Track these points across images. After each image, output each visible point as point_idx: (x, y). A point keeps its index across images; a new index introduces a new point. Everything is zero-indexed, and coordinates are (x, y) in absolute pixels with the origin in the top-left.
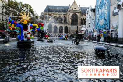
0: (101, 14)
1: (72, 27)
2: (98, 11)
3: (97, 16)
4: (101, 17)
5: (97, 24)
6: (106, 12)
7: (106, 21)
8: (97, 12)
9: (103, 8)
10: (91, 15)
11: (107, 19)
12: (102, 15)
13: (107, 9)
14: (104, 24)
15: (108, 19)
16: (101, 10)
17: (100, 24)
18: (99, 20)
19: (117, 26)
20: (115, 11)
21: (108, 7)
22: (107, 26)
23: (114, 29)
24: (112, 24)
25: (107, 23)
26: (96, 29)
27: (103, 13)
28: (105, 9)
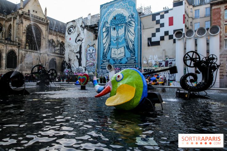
1: (27, 55)
2: (108, 31)
3: (104, 41)
4: (118, 44)
5: (105, 56)
6: (131, 37)
7: (131, 52)
8: (105, 34)
9: (123, 29)
10: (82, 36)
11: (134, 49)
12: (120, 41)
13: (134, 33)
14: (126, 57)
15: (137, 50)
16: (117, 31)
17: (112, 56)
18: (111, 49)
19: (158, 64)
20: (154, 39)
21: (136, 29)
22: (134, 62)
23: (150, 68)
24: (146, 58)
25: (135, 56)
26: (101, 64)
27: (124, 37)
28: (129, 32)
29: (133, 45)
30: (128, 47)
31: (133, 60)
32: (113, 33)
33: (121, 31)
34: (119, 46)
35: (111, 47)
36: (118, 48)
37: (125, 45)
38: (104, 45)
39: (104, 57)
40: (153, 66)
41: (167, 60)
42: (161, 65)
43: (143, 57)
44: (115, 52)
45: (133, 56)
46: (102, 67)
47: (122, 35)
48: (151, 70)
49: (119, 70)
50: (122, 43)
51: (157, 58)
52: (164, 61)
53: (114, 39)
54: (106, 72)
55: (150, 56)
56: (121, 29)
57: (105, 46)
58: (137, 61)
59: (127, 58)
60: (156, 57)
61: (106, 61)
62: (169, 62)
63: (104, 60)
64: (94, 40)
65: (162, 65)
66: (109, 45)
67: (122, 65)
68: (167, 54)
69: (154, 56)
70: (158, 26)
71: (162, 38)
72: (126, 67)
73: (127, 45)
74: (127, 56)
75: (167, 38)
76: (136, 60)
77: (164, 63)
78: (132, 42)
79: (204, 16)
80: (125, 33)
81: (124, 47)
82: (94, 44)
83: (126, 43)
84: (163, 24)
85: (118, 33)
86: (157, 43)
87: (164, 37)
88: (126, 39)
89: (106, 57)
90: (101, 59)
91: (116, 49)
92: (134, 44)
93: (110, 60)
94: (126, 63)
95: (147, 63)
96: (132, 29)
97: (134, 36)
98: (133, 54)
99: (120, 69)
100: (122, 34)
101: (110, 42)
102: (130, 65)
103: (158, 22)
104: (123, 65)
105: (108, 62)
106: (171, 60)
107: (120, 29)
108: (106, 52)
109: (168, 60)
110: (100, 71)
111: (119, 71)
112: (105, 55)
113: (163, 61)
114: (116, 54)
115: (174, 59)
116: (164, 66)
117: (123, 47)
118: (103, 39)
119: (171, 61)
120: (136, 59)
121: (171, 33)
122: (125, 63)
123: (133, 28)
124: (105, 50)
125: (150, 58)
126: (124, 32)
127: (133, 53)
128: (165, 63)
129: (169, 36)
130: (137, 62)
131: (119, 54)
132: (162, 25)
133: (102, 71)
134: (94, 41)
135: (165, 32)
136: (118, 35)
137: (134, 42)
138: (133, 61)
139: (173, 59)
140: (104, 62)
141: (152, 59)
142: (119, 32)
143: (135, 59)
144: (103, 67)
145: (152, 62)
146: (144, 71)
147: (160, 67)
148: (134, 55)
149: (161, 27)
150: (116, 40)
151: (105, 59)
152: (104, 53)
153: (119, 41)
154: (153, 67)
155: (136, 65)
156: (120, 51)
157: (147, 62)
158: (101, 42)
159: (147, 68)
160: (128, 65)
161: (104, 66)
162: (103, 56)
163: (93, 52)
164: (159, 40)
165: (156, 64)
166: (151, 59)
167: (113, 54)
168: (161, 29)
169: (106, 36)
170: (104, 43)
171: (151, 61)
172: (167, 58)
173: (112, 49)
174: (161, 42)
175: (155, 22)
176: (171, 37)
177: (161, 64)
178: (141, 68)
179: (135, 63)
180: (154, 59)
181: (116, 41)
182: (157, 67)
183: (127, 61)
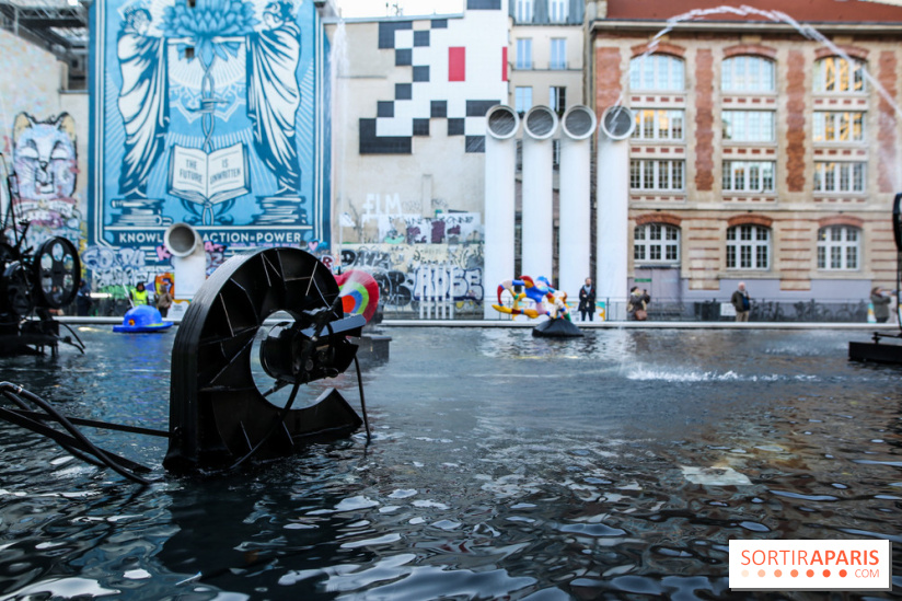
0: (203, 105)
2: (151, 58)
4: (209, 129)
5: (131, 181)
6: (282, 105)
7: (280, 171)
8: (133, 72)
9: (237, 62)
11: (294, 162)
12: (223, 115)
13: (294, 86)
14: (254, 193)
15: (310, 168)
16: (208, 67)
17: (177, 185)
18: (172, 148)
19: (402, 230)
20: (385, 128)
21: (304, 72)
22: (296, 217)
23: (369, 246)
24: (351, 206)
25: (300, 193)
26: (109, 219)
27: (244, 102)
28: (268, 78)
29: (292, 141)
30: (263, 149)
31: (292, 209)
32: (184, 75)
33: (229, 71)
34: (217, 140)
35: (170, 138)
36: (209, 148)
37: (247, 135)
38: (125, 123)
39: (131, 187)
40: (381, 237)
41: (440, 216)
42: (414, 236)
43: (338, 200)
44: (193, 164)
45: (288, 192)
46: (116, 234)
47: (233, 87)
48: (373, 255)
49: (217, 250)
50: (234, 125)
51: (400, 209)
52: (428, 219)
53: (190, 105)
54: (142, 263)
55: (370, 197)
56: (226, 59)
57: (131, 128)
58: (309, 214)
59: (260, 200)
60: (394, 201)
61: (141, 208)
62: (448, 226)
63: (129, 199)
64: (62, 91)
65: (419, 238)
66: (161, 129)
67: (231, 232)
68: (439, 194)
69: (388, 198)
70: (404, 75)
71: (421, 128)
72: (255, 241)
73: (260, 138)
74: (257, 190)
75: (438, 127)
76: (304, 212)
77: (426, 229)
78: (282, 128)
79: (546, 67)
80: (248, 84)
81: (245, 147)
82: (65, 114)
83: (255, 128)
84: (426, 69)
85: (208, 76)
86: (400, 146)
87: (427, 121)
88: (254, 112)
89: (144, 189)
90: (109, 198)
91: (203, 155)
92: (294, 136)
93: (163, 201)
94: (256, 220)
95: (353, 224)
96: (285, 69)
97: (297, 101)
98: (289, 184)
99: (225, 248)
100: (231, 82)
101: (167, 112)
102: (272, 231)
103: (403, 58)
104: (239, 232)
105: (156, 213)
106: (456, 216)
107: (219, 61)
108: (142, 162)
109: (445, 216)
110: (104, 253)
111: (219, 256)
112: (135, 176)
113: (424, 221)
114: (197, 177)
115: (469, 215)
116: (429, 239)
117: (239, 147)
118: (120, 95)
119: (456, 223)
120: (307, 206)
121: (456, 110)
122: (251, 220)
123: (292, 65)
124: (136, 154)
125: (368, 206)
126: (243, 74)
127: (288, 176)
128: (431, 227)
129: (450, 121)
130: (310, 220)
131: (216, 178)
132: (422, 74)
133: (119, 256)
134: (64, 97)
135: (432, 102)
136: (208, 88)
137: (294, 128)
138: (288, 214)
139: (464, 216)
140: (127, 211)
141: (378, 210)
142: (214, 72)
143: (302, 206)
144: (122, 238)
145: (376, 221)
146: (345, 260)
147: (409, 242)
148: (297, 184)
149: (416, 79)
150: (197, 105)
151: (135, 197)
152: (125, 167)
153: (217, 114)
154: (383, 242)
155: (303, 232)
156: (220, 162)
157: (357, 222)
158: (111, 106)
159: (355, 247)
160: (264, 232)
161: (131, 232)
162: (122, 181)
163: (59, 153)
164: (408, 132)
165: (395, 232)
166: (373, 211)
167: (183, 173)
168: (417, 87)
169: (141, 80)
170: (128, 113)
171: (373, 216)
172: (441, 208)
173: (177, 149)
174: (417, 142)
175: (390, 55)
176: (456, 127)
177: (417, 231)
178: (328, 247)
179: (298, 222)
180: (387, 210)
181: (197, 115)
182: (399, 242)
183: (257, 210)
